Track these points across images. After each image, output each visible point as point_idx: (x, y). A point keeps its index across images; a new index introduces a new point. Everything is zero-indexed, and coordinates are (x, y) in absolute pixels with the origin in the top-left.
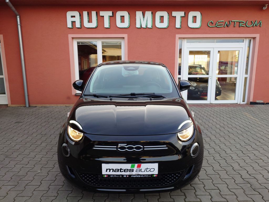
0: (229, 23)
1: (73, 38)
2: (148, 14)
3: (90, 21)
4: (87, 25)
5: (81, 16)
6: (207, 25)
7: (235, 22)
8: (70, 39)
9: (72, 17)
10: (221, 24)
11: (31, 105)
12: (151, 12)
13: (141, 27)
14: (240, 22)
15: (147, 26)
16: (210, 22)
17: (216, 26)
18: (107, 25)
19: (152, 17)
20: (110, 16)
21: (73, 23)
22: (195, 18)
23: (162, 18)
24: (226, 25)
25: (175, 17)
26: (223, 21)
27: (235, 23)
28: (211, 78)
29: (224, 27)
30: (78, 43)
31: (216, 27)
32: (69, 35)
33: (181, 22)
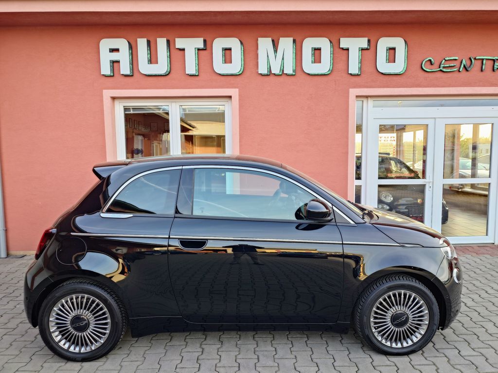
0: (469, 62)
1: (114, 98)
2: (286, 44)
3: (153, 60)
4: (145, 67)
5: (132, 48)
6: (419, 66)
7: (483, 59)
8: (107, 101)
9: (112, 50)
10: (453, 65)
11: (12, 252)
12: (291, 39)
13: (270, 74)
14: (494, 60)
15: (283, 71)
16: (427, 59)
17: (441, 68)
18: (191, 68)
19: (294, 51)
20: (199, 50)
21: (115, 63)
22: (392, 51)
23: (317, 52)
24: (462, 66)
25: (348, 50)
26: (457, 58)
27: (484, 61)
28: (431, 185)
29: (459, 71)
30: (126, 109)
31: (441, 70)
32: (105, 91)
33: (361, 62)
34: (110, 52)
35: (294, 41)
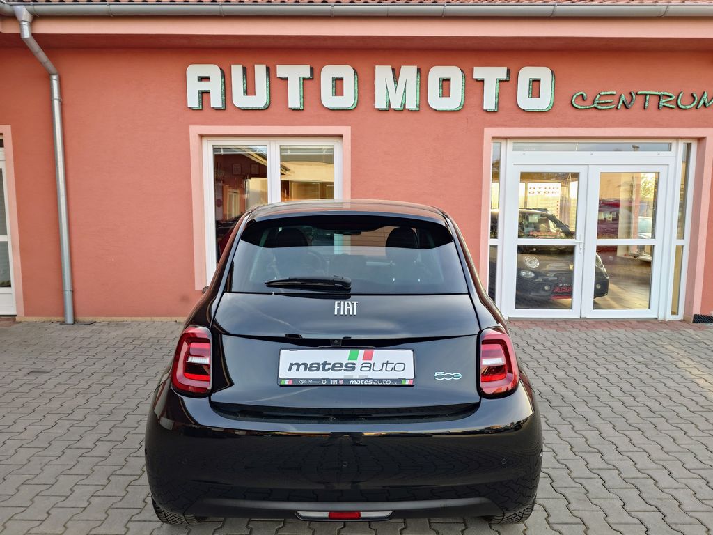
0: (629, 98)
1: (201, 136)
2: (409, 73)
3: (249, 91)
4: (240, 100)
5: (226, 77)
6: (569, 103)
7: (646, 95)
8: (194, 139)
9: (201, 79)
10: (609, 101)
11: (80, 318)
12: (415, 68)
13: (389, 109)
14: (659, 96)
15: (405, 105)
16: (579, 94)
17: (595, 105)
18: (295, 100)
19: (419, 82)
20: (304, 79)
21: (204, 94)
22: (536, 83)
23: (446, 83)
24: (621, 103)
25: (482, 81)
26: (614, 93)
27: (648, 97)
28: (582, 246)
29: (617, 109)
30: (215, 149)
31: (595, 107)
32: (191, 128)
33: (498, 96)
34: (199, 80)
35: (419, 70)
